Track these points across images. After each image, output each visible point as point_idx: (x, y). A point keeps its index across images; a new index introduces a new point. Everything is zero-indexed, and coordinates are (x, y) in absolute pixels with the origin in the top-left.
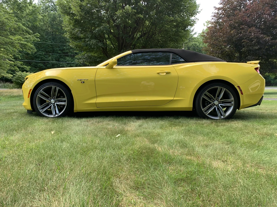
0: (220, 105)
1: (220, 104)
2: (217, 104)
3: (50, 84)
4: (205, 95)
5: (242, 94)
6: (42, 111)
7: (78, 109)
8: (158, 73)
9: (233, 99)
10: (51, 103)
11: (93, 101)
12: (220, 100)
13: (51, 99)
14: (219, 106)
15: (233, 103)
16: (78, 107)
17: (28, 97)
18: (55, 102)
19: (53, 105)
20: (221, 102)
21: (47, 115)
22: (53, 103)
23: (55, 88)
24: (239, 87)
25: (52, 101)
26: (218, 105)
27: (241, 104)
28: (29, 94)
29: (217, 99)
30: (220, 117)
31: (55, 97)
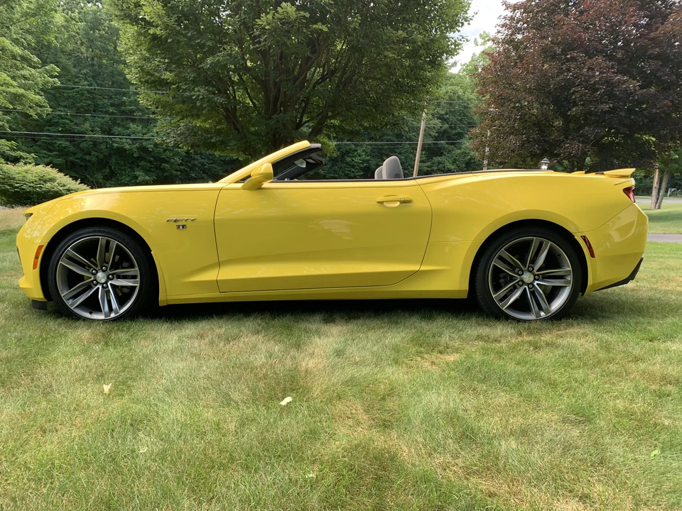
0: (537, 284)
1: (536, 282)
2: (529, 282)
3: (94, 231)
4: (501, 258)
5: (592, 255)
6: (72, 304)
7: (169, 298)
8: (381, 203)
9: (570, 269)
10: (98, 283)
11: (210, 276)
12: (537, 271)
13: (97, 272)
14: (534, 286)
15: (570, 278)
16: (169, 292)
17: (35, 267)
18: (108, 279)
19: (103, 287)
20: (541, 276)
21: (87, 315)
22: (103, 281)
23: (108, 243)
24: (584, 238)
25: (101, 276)
26: (532, 283)
27: (590, 282)
28: (37, 257)
29: (531, 269)
30: (538, 315)
31: (107, 265)
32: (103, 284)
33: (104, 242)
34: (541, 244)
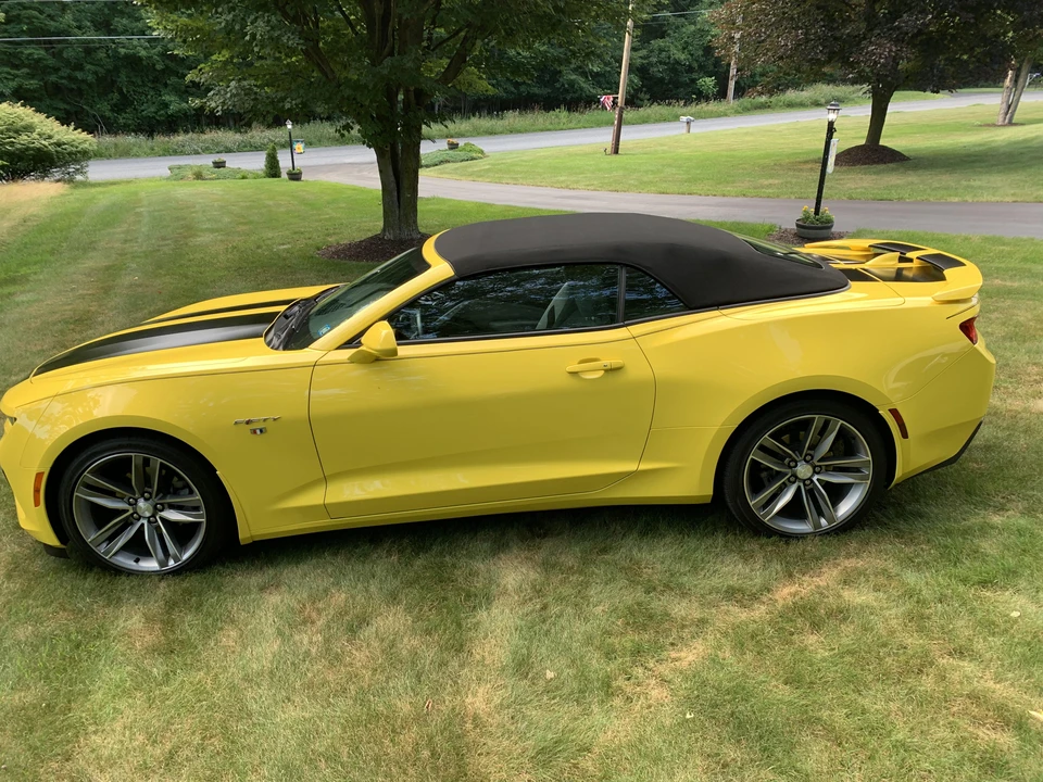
0: (818, 480)
1: (817, 477)
2: (805, 477)
3: (120, 447)
4: (763, 449)
5: (905, 435)
6: (107, 552)
7: (254, 533)
8: (574, 374)
9: (870, 458)
11: (314, 498)
12: (819, 461)
13: (136, 500)
14: (812, 481)
15: (869, 472)
16: (253, 524)
17: (37, 504)
18: (156, 510)
19: (149, 522)
20: (823, 468)
21: (131, 565)
22: (148, 514)
23: (146, 462)
24: (894, 412)
25: (144, 507)
26: (810, 479)
27: (899, 473)
28: (37, 491)
29: (808, 458)
30: (817, 525)
31: (150, 490)
32: (149, 518)
33: (141, 462)
34: (827, 423)
